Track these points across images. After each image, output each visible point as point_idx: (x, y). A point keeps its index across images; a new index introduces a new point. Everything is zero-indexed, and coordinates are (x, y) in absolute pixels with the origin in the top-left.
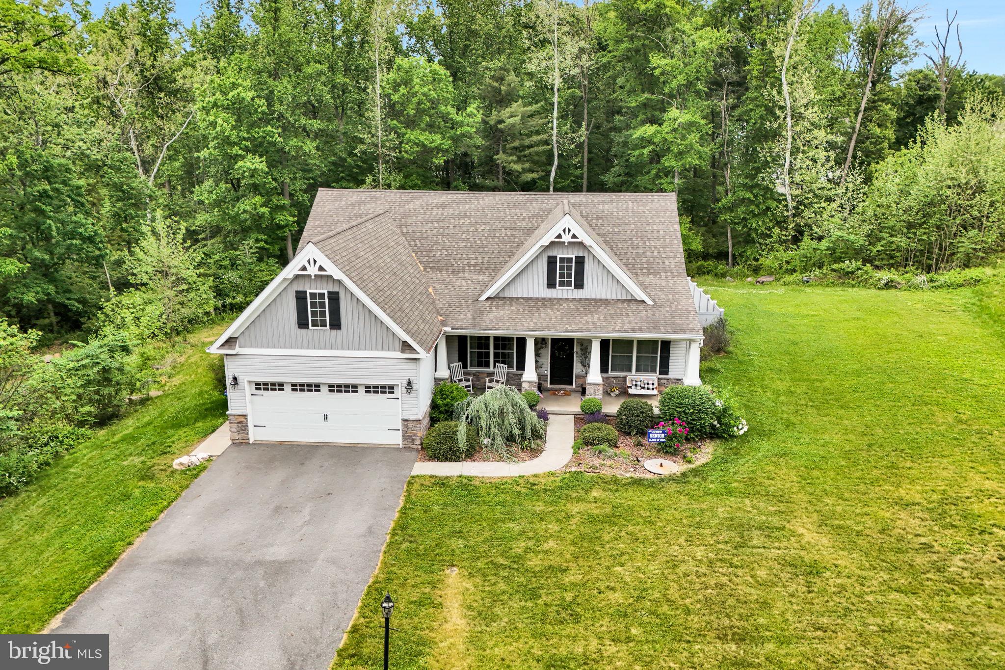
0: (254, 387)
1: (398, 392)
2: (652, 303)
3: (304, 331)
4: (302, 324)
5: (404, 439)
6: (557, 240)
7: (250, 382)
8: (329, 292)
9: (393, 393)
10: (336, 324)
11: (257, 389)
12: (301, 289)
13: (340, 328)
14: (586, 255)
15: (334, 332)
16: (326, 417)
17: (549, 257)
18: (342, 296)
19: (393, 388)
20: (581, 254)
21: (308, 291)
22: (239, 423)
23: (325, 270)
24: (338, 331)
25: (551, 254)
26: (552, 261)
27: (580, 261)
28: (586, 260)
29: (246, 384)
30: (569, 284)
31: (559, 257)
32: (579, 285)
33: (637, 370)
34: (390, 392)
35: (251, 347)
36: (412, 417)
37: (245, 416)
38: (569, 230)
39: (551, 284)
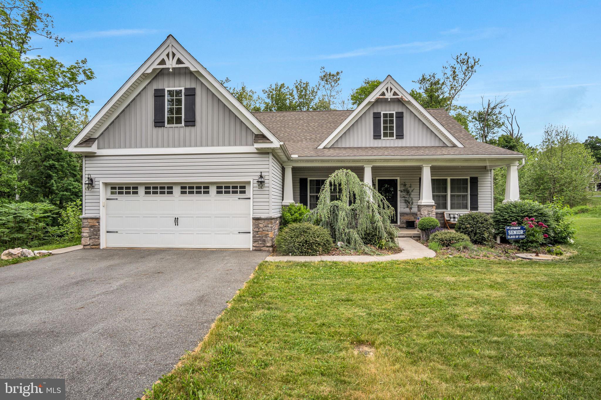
0: (109, 190)
1: (250, 191)
2: (462, 147)
3: (160, 130)
4: (159, 123)
5: (254, 241)
6: (381, 97)
7: (106, 184)
8: (186, 89)
9: (244, 192)
10: (191, 122)
11: (112, 193)
12: (160, 87)
13: (194, 126)
14: (404, 110)
15: (188, 129)
16: (176, 220)
17: (374, 113)
18: (198, 92)
19: (244, 187)
20: (400, 111)
21: (167, 89)
22: (91, 227)
23: (183, 63)
24: (192, 128)
25: (376, 111)
26: (376, 116)
27: (400, 116)
28: (404, 115)
29: (101, 187)
30: (392, 135)
31: (382, 113)
32: (400, 136)
33: (451, 208)
34: (241, 192)
35: (109, 148)
36: (263, 216)
37: (98, 219)
38: (391, 89)
39: (377, 136)
